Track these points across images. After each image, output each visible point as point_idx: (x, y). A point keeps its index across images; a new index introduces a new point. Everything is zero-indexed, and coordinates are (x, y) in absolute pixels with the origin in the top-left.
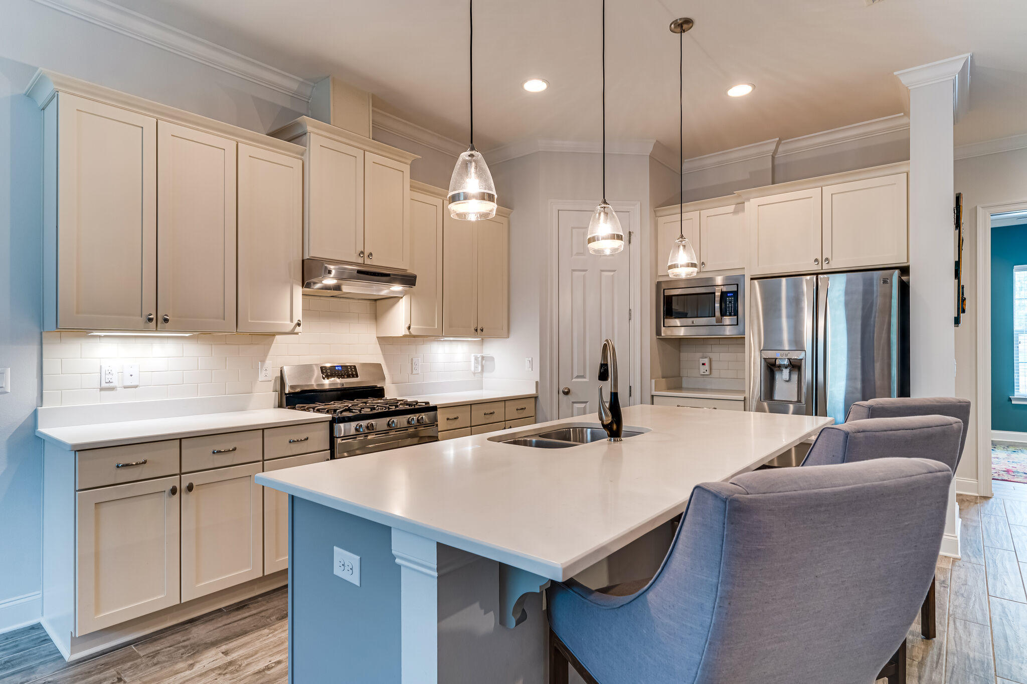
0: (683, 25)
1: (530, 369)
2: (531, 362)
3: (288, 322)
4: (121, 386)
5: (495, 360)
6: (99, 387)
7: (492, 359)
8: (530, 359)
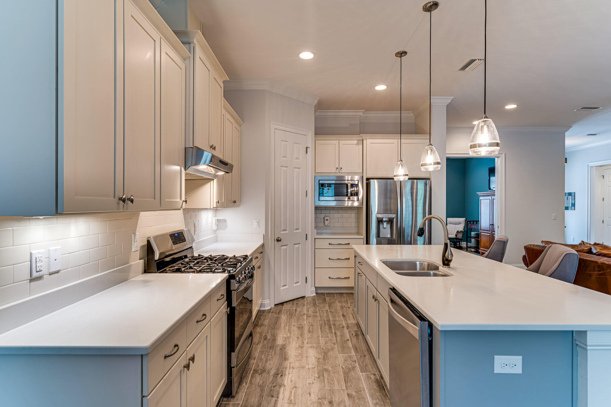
0: (402, 54)
1: (258, 227)
2: (258, 223)
3: (179, 200)
4: (47, 273)
5: (227, 221)
6: (29, 278)
7: (225, 221)
8: (258, 221)
